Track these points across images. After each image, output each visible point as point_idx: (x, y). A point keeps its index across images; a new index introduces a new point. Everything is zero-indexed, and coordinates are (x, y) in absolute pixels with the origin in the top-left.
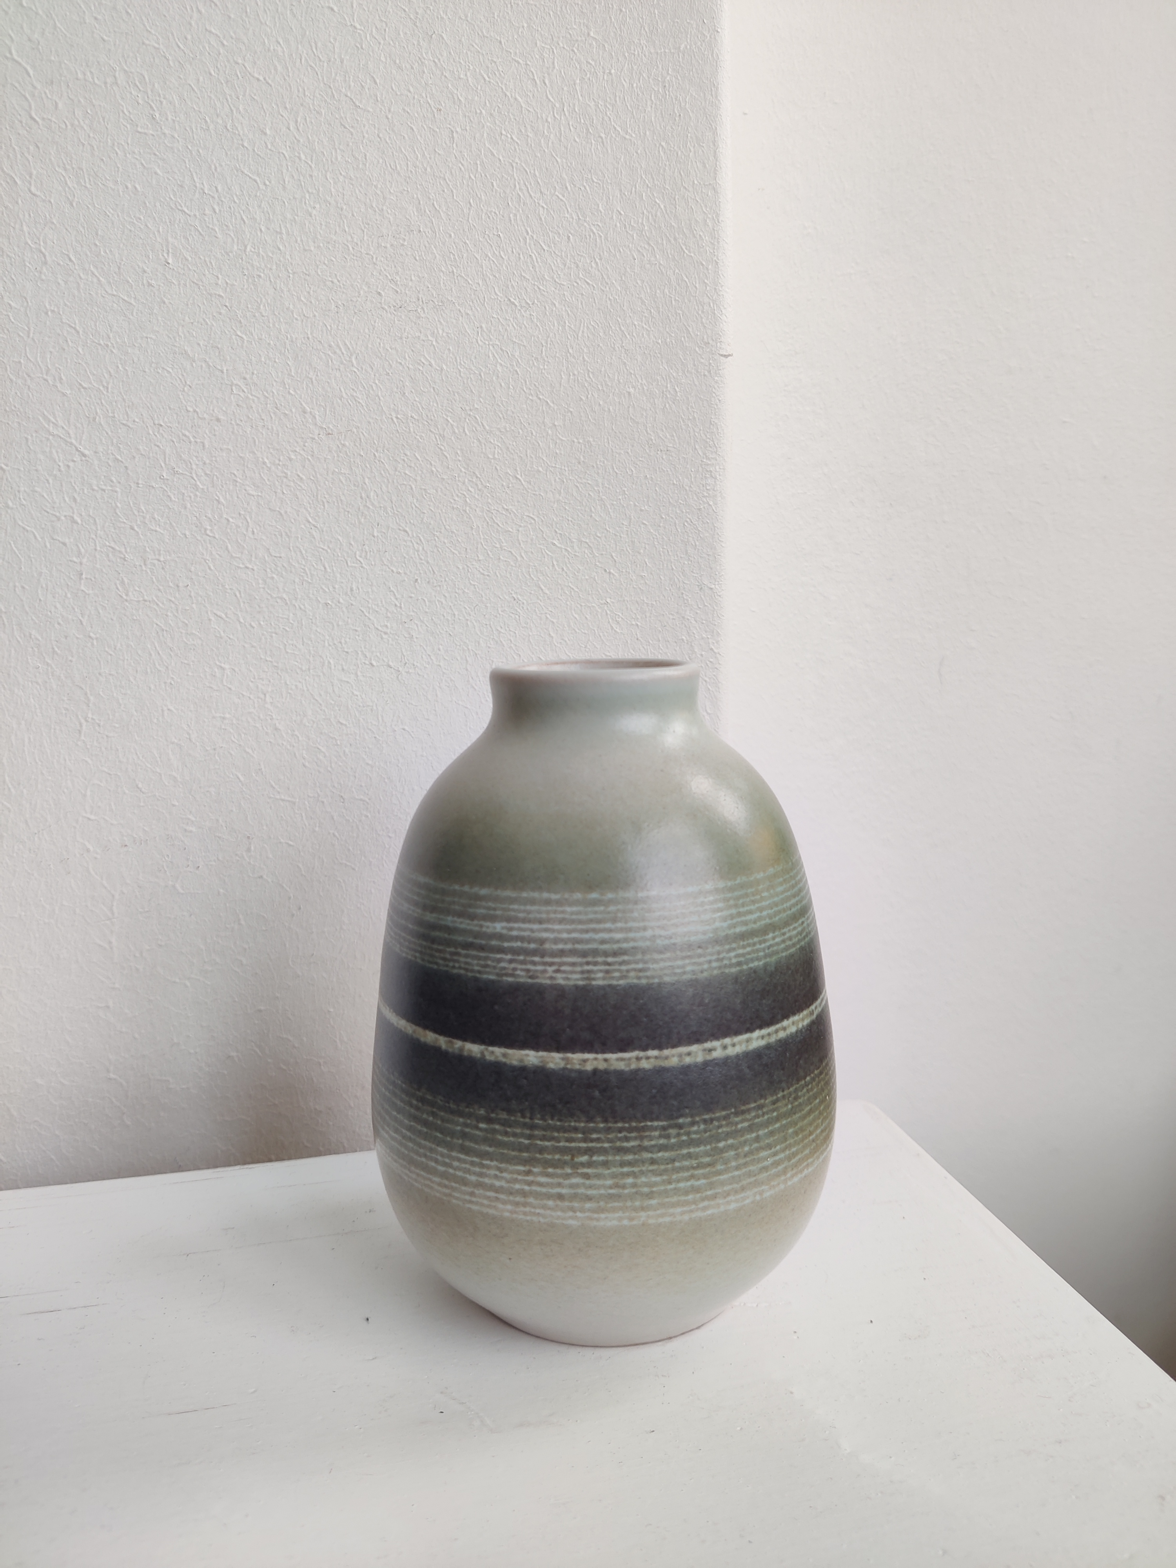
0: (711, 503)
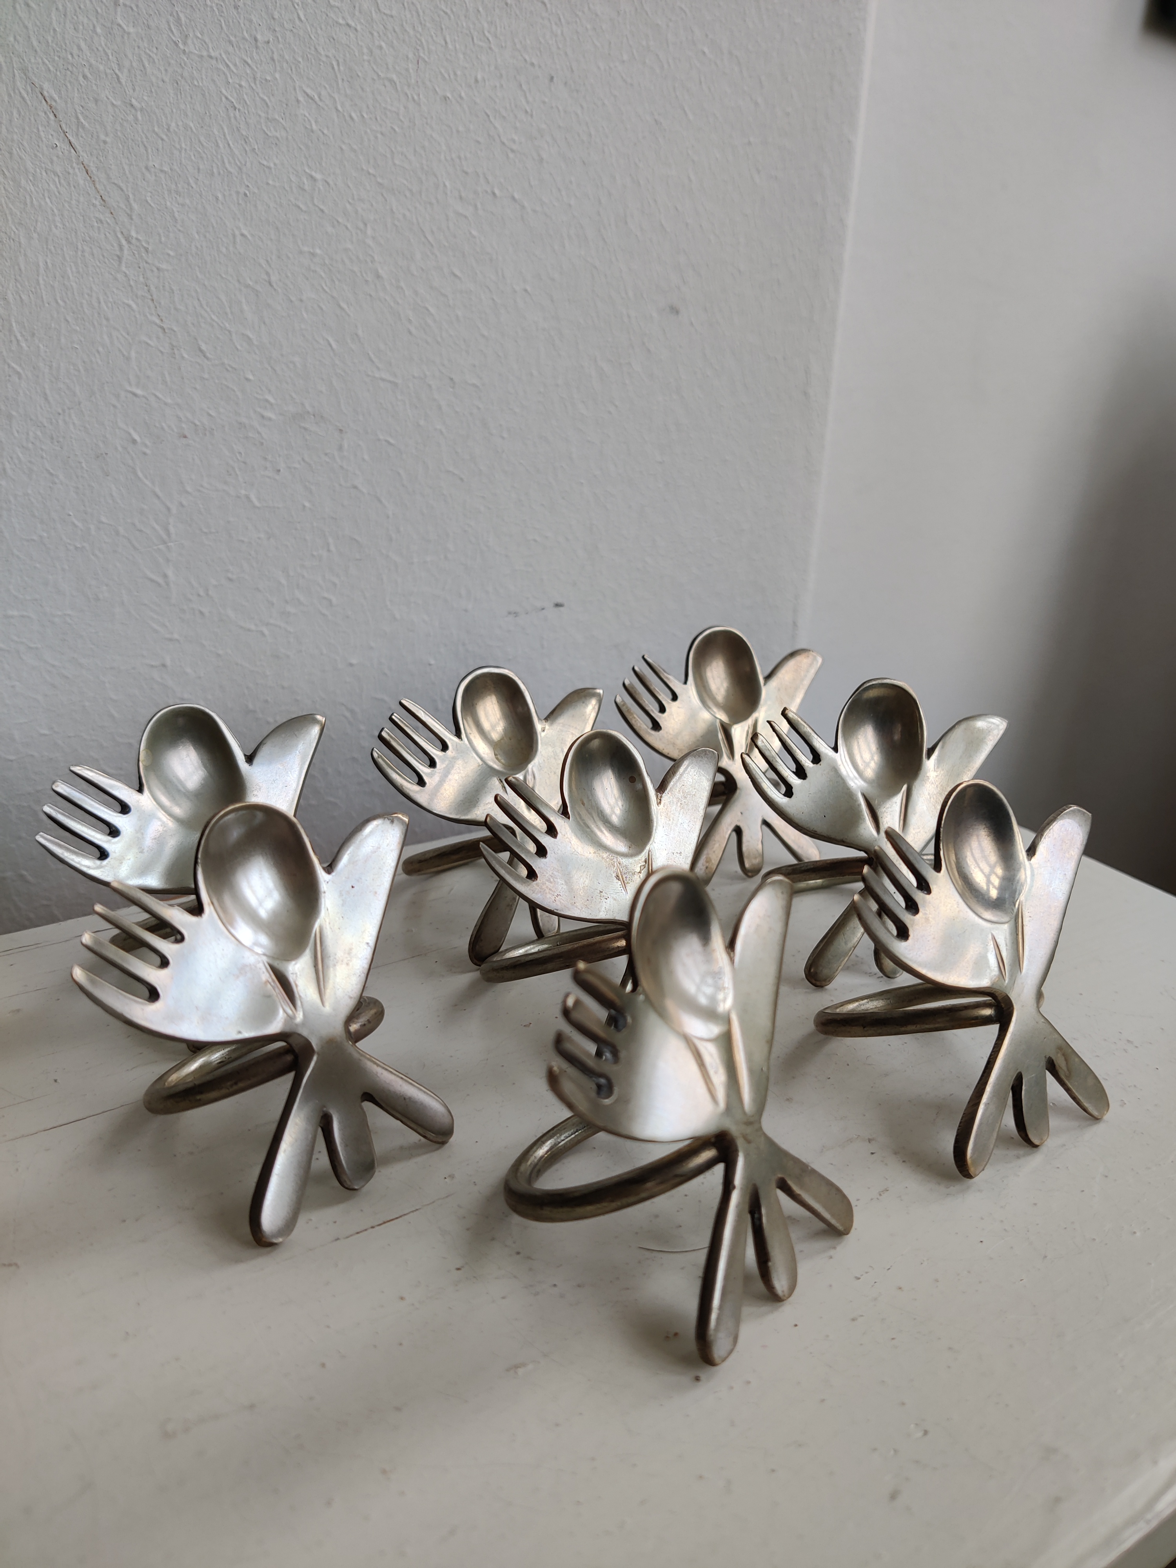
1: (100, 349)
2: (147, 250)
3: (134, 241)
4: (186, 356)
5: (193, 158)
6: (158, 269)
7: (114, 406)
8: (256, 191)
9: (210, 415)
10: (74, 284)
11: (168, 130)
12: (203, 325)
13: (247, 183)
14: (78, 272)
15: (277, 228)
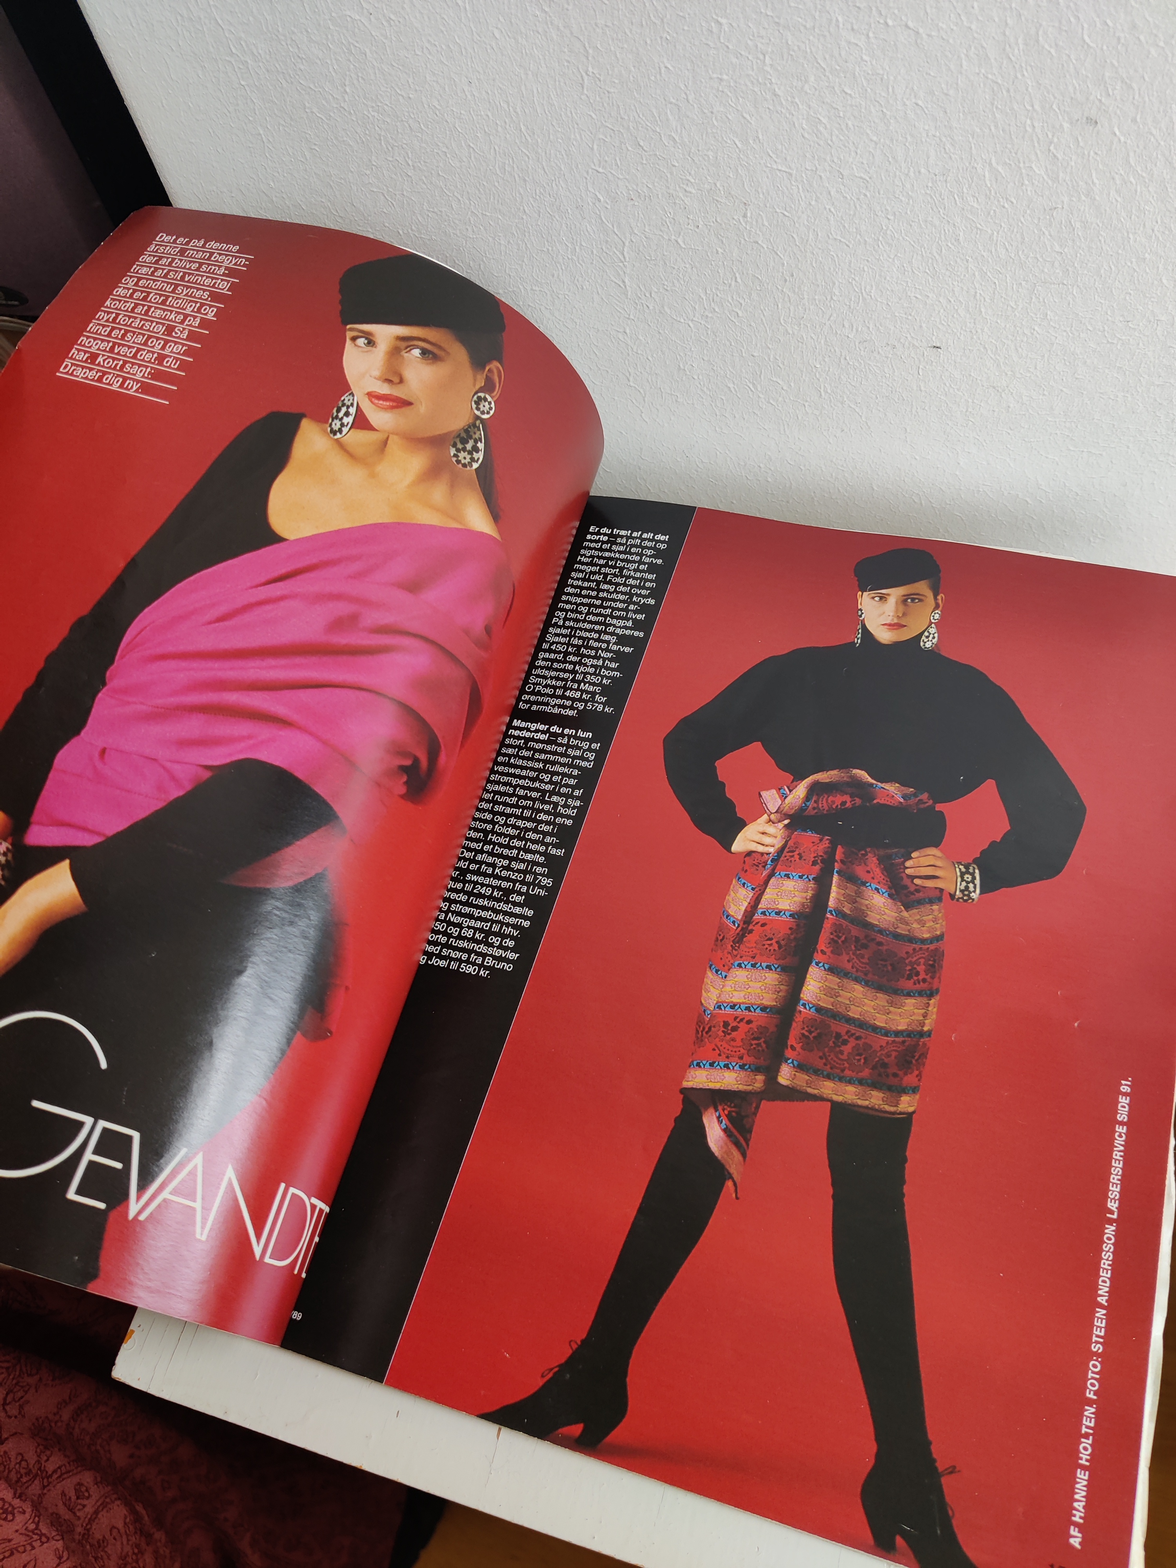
1: (574, 143)
2: (600, 81)
3: (591, 74)
4: (630, 148)
5: (627, 14)
6: (608, 92)
7: (586, 179)
8: (675, 35)
10: (555, 102)
12: (640, 128)
13: (667, 29)
14: (557, 95)
15: (692, 61)
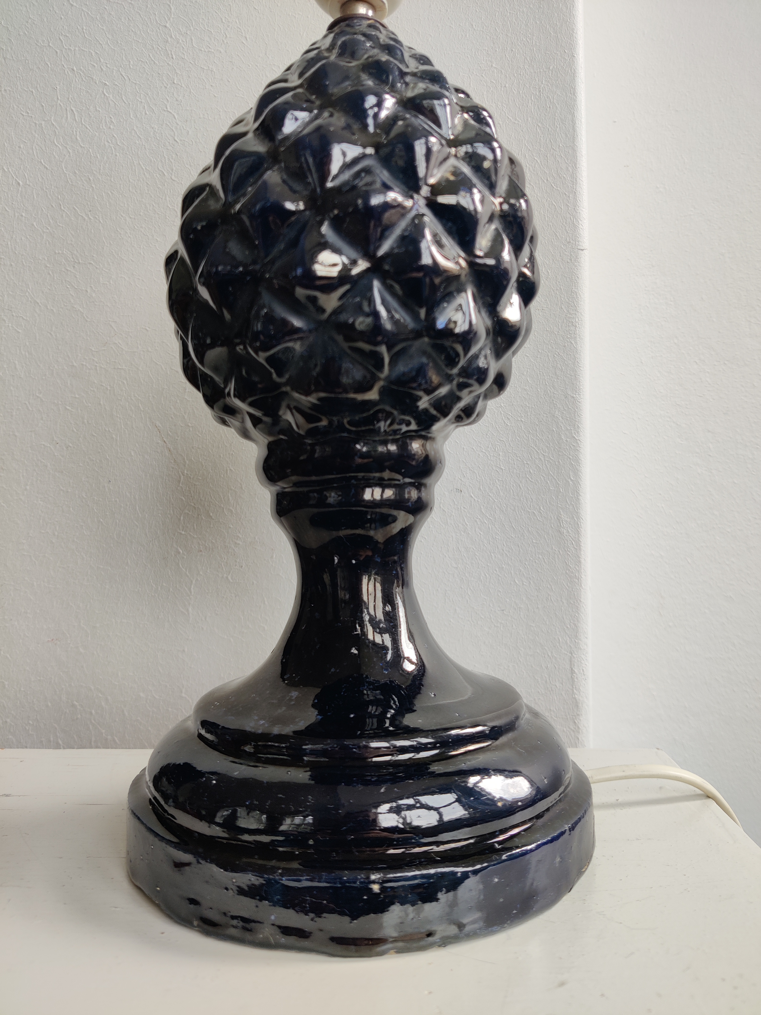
0: (573, 342)
9: (212, 542)
11: (202, 433)
